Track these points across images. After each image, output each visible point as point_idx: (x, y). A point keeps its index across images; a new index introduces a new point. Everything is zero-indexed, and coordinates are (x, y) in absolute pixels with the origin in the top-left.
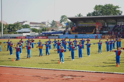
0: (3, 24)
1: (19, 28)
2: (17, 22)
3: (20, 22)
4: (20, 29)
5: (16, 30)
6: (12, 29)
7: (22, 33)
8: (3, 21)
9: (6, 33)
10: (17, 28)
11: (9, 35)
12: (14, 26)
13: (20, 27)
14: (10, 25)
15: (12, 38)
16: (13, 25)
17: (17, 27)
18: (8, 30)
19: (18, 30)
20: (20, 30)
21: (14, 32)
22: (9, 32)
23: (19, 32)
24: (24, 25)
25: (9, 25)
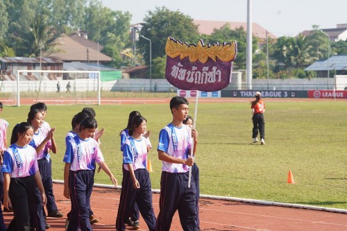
0: (254, 38)
1: (318, 52)
2: (314, 26)
3: (324, 30)
4: (325, 59)
5: (306, 60)
6: (290, 59)
7: (332, 75)
8: (254, 24)
9: (264, 74)
10: (309, 52)
11: (278, 81)
12: (300, 46)
13: (323, 51)
14: (282, 42)
15: (289, 96)
16: (295, 41)
17: (312, 49)
18: (275, 61)
19: (315, 60)
20: (326, 62)
21: (300, 70)
22: (276, 70)
23: (318, 72)
24: (341, 42)
25: (276, 42)
